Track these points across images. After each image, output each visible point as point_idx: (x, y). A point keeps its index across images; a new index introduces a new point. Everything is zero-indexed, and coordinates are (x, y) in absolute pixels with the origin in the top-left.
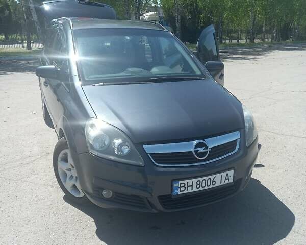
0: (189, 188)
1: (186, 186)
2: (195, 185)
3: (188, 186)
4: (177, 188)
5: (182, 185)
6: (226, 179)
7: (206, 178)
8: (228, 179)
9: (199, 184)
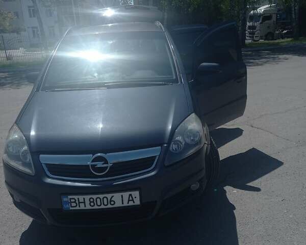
1: (77, 202)
2: (87, 202)
3: (79, 203)
4: (67, 203)
5: (72, 200)
6: (129, 200)
7: (101, 196)
8: (133, 200)
9: (93, 202)
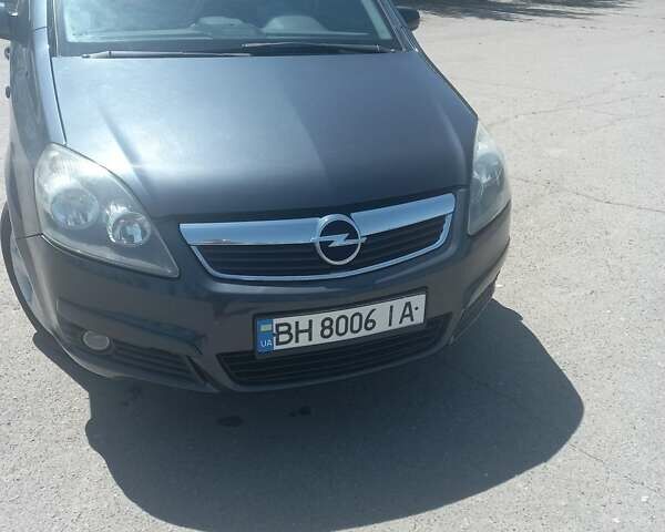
0: (301, 335)
1: (293, 331)
2: (317, 329)
3: (298, 332)
4: (270, 334)
5: (282, 329)
6: (404, 316)
7: (349, 312)
8: (411, 315)
9: (330, 327)
